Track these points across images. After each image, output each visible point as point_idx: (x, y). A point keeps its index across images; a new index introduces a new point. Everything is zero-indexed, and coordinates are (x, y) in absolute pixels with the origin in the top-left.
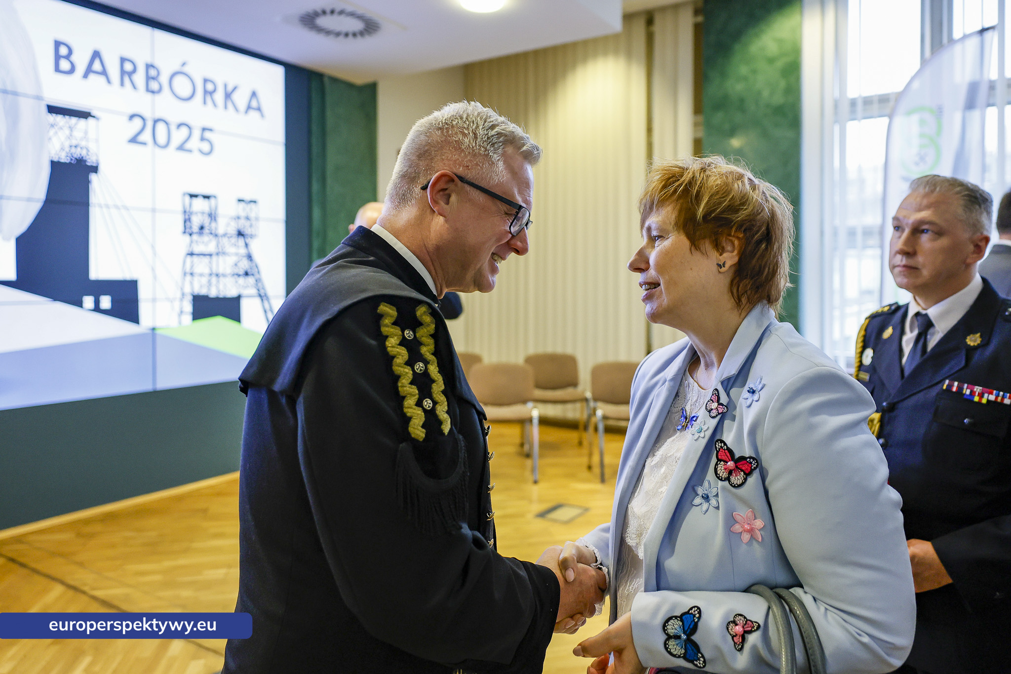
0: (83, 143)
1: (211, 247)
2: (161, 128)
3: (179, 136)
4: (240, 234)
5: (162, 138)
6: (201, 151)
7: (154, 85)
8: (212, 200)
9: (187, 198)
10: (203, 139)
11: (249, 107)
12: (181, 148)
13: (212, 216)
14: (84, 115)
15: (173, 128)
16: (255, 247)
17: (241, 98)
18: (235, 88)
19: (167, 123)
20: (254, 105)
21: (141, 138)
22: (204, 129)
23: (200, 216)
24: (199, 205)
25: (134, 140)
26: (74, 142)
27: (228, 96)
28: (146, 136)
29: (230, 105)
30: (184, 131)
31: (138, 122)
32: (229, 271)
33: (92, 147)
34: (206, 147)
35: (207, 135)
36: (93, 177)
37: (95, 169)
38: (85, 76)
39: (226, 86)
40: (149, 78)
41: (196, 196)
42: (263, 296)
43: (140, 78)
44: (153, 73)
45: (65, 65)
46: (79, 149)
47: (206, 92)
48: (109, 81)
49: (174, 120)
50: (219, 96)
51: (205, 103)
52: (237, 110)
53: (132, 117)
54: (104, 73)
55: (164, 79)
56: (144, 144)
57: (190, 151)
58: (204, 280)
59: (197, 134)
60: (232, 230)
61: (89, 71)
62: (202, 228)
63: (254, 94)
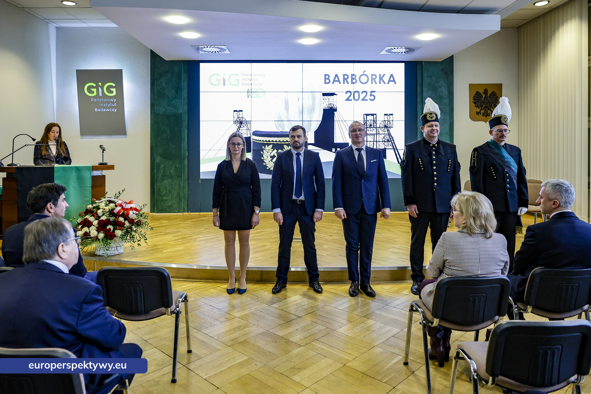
0: (332, 103)
1: (374, 132)
2: (356, 94)
3: (362, 96)
4: (385, 126)
5: (356, 98)
6: (370, 99)
7: (354, 81)
8: (375, 116)
9: (365, 115)
10: (371, 95)
11: (389, 81)
12: (363, 99)
13: (375, 121)
14: (332, 94)
15: (360, 93)
16: (392, 131)
17: (386, 79)
18: (384, 75)
19: (358, 92)
20: (392, 80)
21: (350, 99)
22: (372, 92)
23: (370, 122)
24: (370, 118)
25: (348, 99)
26: (330, 103)
27: (381, 78)
28: (352, 98)
29: (381, 81)
30: (365, 93)
31: (349, 94)
32: (381, 140)
33: (335, 103)
34: (372, 98)
35: (373, 93)
36: (335, 113)
37: (336, 110)
38: (333, 83)
39: (380, 75)
40: (352, 79)
41: (368, 115)
42: (395, 149)
43: (349, 80)
44: (354, 77)
45: (327, 81)
46: (331, 105)
47: (372, 79)
48: (340, 83)
49: (360, 90)
50: (377, 80)
51: (372, 83)
52: (385, 83)
53: (347, 92)
54: (339, 81)
55: (357, 78)
56: (351, 100)
57: (367, 100)
58: (372, 143)
59: (369, 94)
60: (382, 126)
61: (334, 81)
62: (371, 125)
63: (392, 76)
